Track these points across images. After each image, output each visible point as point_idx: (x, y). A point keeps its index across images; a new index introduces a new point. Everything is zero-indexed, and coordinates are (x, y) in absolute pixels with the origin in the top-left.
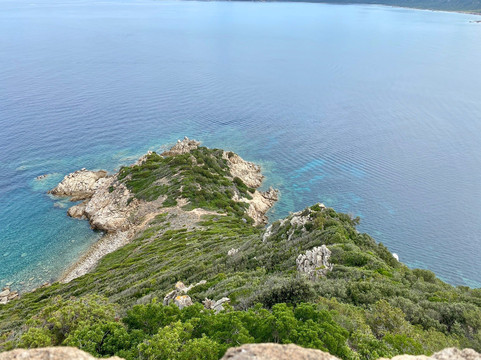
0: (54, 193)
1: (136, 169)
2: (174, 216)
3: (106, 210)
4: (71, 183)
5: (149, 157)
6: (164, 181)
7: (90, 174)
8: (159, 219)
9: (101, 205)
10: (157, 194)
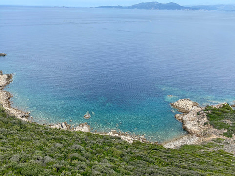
0: (172, 105)
1: (215, 109)
2: (227, 143)
3: (192, 123)
4: (181, 103)
5: (224, 105)
6: (228, 122)
7: (191, 102)
8: (218, 140)
9: (191, 119)
10: (221, 126)
